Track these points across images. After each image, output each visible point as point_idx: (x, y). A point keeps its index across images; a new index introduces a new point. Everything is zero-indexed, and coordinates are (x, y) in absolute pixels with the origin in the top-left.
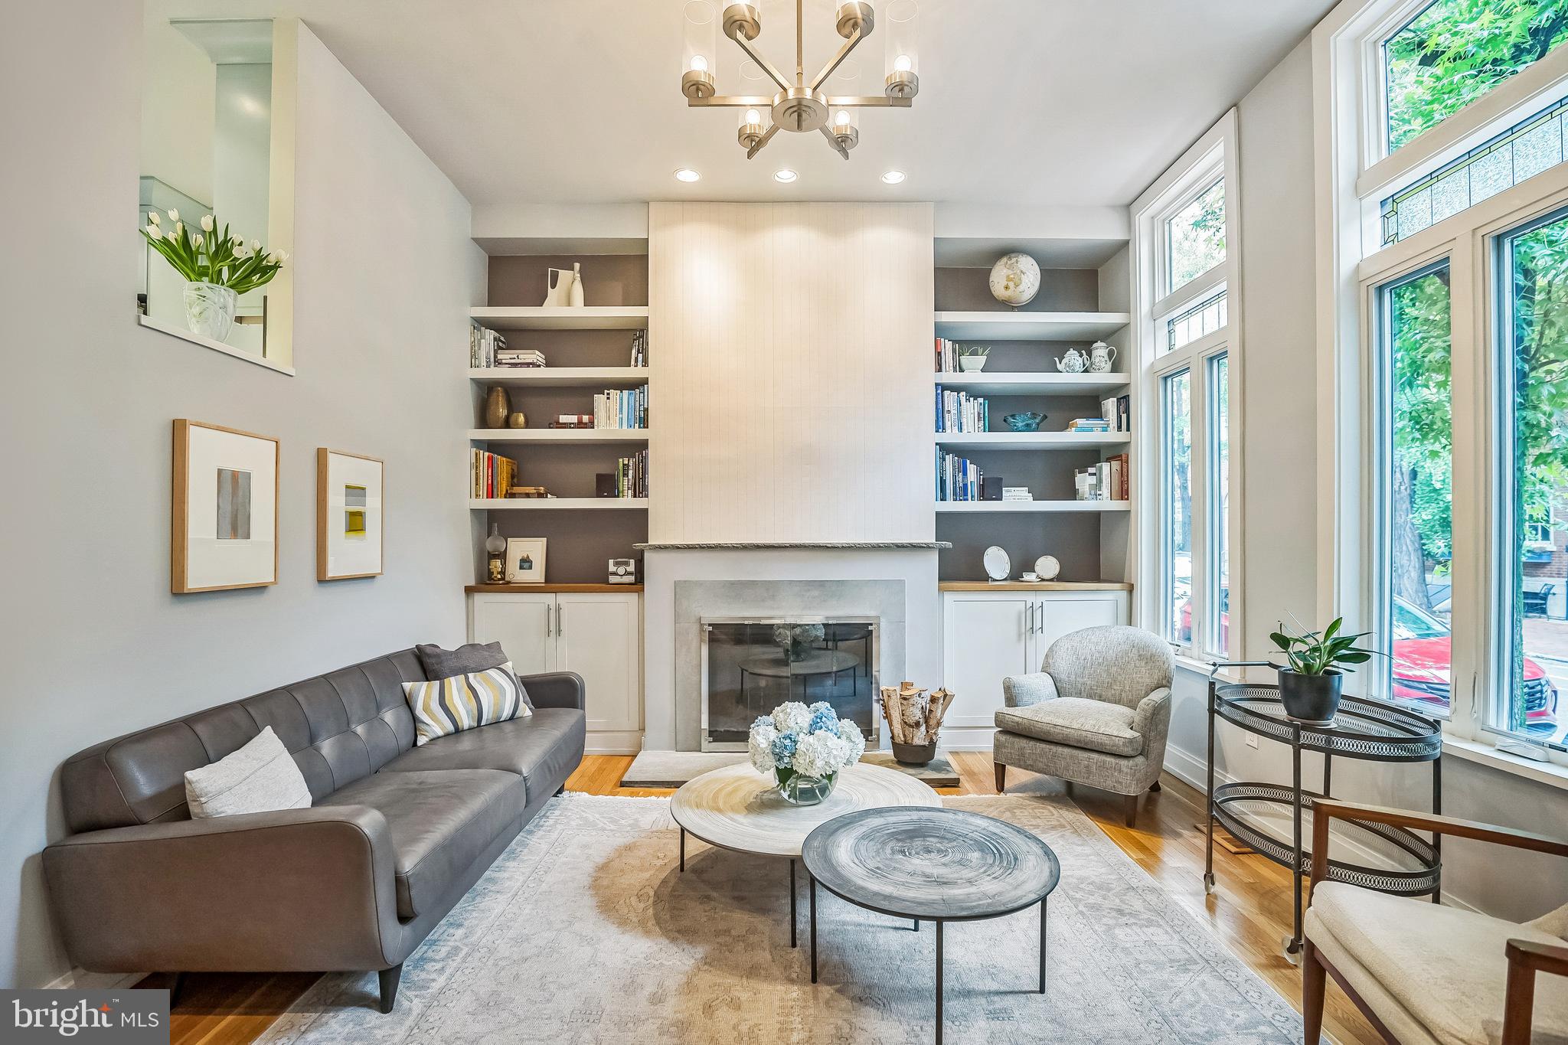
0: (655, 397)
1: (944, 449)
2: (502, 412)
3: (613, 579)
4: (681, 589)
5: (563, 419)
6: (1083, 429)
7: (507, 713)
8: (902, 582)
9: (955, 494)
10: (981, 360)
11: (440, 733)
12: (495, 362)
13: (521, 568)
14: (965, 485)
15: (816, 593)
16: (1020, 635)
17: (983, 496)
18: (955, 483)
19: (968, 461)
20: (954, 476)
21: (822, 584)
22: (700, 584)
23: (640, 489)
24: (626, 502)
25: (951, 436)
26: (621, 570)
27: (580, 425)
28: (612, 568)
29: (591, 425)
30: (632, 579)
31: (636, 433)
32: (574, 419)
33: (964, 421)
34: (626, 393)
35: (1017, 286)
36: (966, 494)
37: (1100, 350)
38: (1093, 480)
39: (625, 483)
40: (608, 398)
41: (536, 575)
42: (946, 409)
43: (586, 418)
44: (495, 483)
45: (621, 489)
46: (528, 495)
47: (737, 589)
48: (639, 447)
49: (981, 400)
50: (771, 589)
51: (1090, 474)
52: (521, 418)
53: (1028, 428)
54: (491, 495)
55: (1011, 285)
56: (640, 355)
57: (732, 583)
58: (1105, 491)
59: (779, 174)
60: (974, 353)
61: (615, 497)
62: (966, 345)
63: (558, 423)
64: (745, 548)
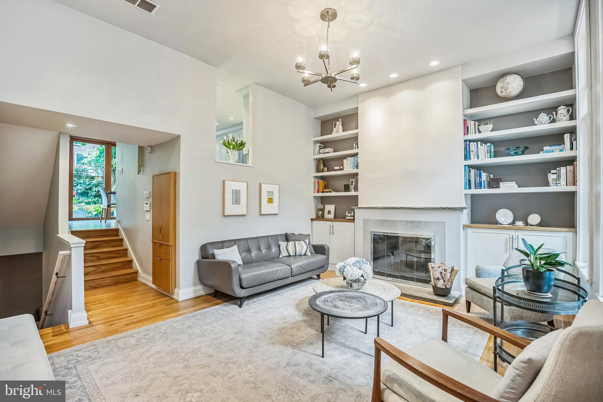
0: (360, 159)
1: (470, 167)
2: (322, 167)
3: (347, 218)
4: (365, 221)
5: (336, 168)
6: (547, 152)
7: (303, 253)
8: (444, 223)
9: (475, 186)
10: (490, 126)
11: (285, 256)
12: (319, 153)
13: (328, 214)
14: (481, 183)
16: (506, 250)
17: (490, 186)
18: (475, 181)
19: (482, 172)
20: (475, 178)
22: (371, 220)
23: (356, 189)
24: (352, 193)
25: (473, 161)
26: (349, 215)
27: (340, 169)
28: (347, 214)
29: (343, 169)
30: (352, 218)
31: (355, 171)
32: (338, 168)
33: (480, 154)
34: (352, 158)
35: (506, 90)
36: (481, 186)
37: (562, 111)
38: (555, 176)
39: (352, 187)
40: (347, 160)
41: (332, 216)
42: (471, 150)
43: (341, 167)
44: (319, 188)
45: (351, 189)
46: (327, 192)
47: (383, 222)
48: (356, 175)
49: (489, 144)
50: (394, 223)
51: (552, 174)
52: (326, 169)
53: (516, 154)
54: (318, 192)
55: (503, 90)
56: (356, 145)
57: (381, 220)
58: (563, 181)
60: (486, 124)
61: (349, 191)
62: (481, 121)
63: (334, 169)
64: (385, 208)
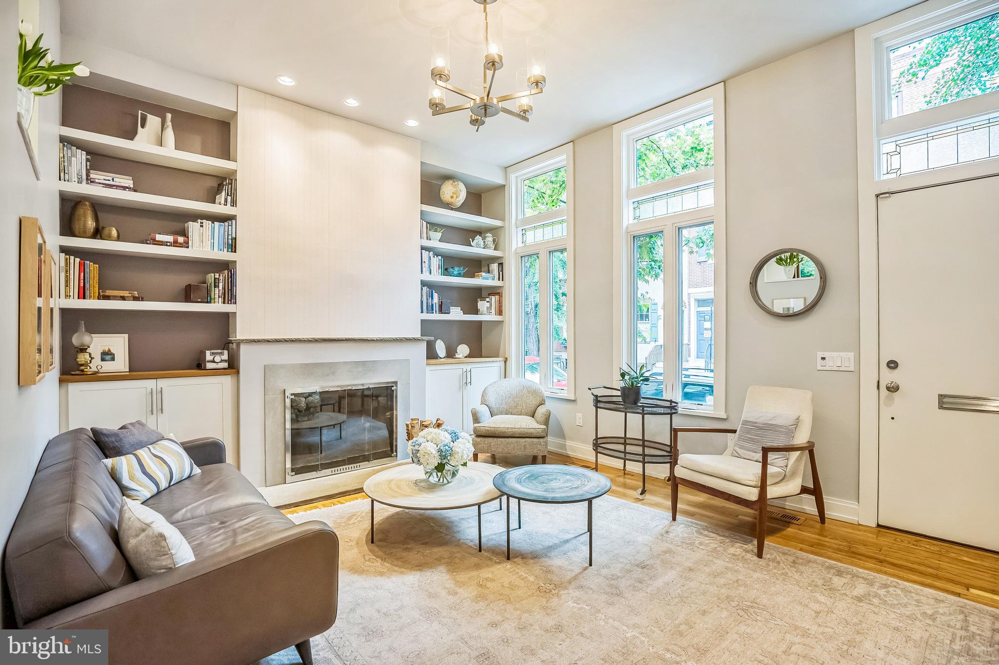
0: (243, 230)
1: (424, 284)
2: (91, 224)
3: (209, 366)
4: (267, 369)
5: (159, 237)
6: (484, 278)
8: (408, 360)
9: (427, 309)
10: (439, 235)
12: (87, 179)
13: (103, 360)
14: (432, 305)
15: (360, 369)
16: (460, 388)
17: (441, 311)
18: (427, 303)
19: (434, 291)
20: (427, 299)
21: (364, 363)
22: (283, 366)
23: (230, 296)
24: (217, 307)
25: (426, 277)
26: (218, 359)
27: (175, 244)
28: (209, 357)
29: (186, 245)
30: (225, 365)
31: (225, 255)
32: (170, 238)
33: (432, 268)
34: (217, 224)
35: (457, 197)
36: (433, 310)
37: (490, 238)
38: (488, 305)
39: (216, 293)
40: (202, 226)
42: (423, 261)
43: (181, 239)
44: (87, 286)
45: (213, 297)
46: (123, 298)
47: (309, 369)
48: (226, 266)
49: (440, 257)
50: (331, 368)
51: (487, 302)
52: (114, 232)
53: (459, 275)
54: (82, 295)
55: (455, 196)
56: (229, 198)
57: (307, 365)
58: (493, 311)
59: (347, 101)
60: (436, 231)
61: (207, 302)
62: (433, 226)
63: (154, 240)
